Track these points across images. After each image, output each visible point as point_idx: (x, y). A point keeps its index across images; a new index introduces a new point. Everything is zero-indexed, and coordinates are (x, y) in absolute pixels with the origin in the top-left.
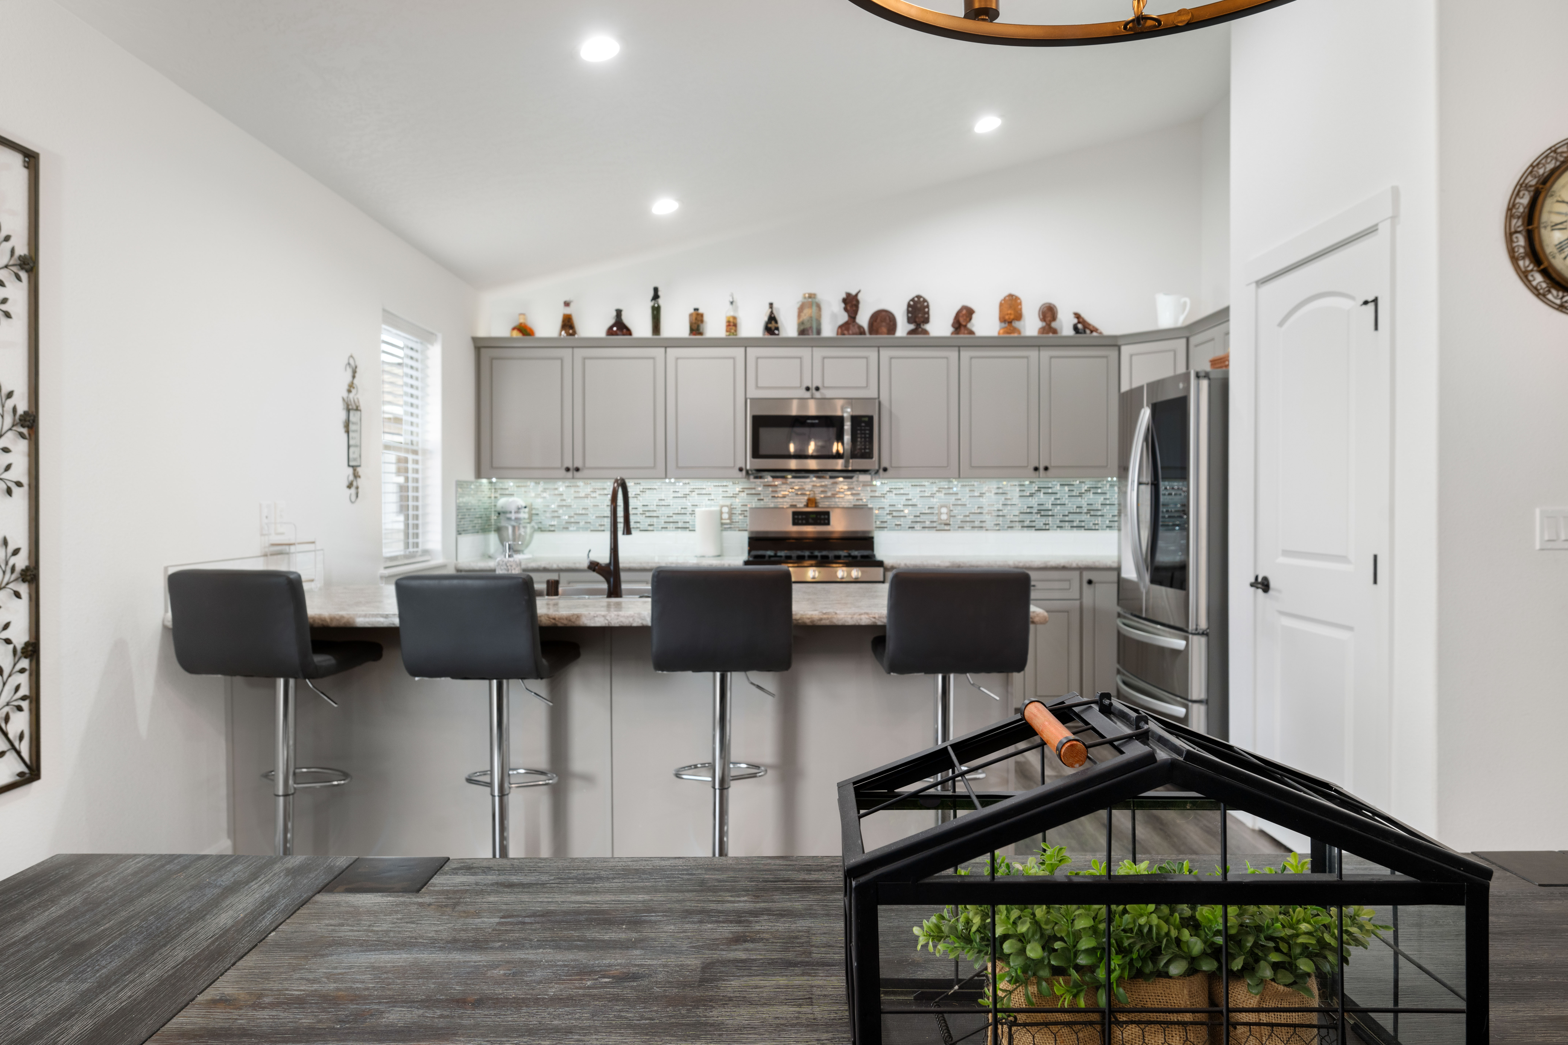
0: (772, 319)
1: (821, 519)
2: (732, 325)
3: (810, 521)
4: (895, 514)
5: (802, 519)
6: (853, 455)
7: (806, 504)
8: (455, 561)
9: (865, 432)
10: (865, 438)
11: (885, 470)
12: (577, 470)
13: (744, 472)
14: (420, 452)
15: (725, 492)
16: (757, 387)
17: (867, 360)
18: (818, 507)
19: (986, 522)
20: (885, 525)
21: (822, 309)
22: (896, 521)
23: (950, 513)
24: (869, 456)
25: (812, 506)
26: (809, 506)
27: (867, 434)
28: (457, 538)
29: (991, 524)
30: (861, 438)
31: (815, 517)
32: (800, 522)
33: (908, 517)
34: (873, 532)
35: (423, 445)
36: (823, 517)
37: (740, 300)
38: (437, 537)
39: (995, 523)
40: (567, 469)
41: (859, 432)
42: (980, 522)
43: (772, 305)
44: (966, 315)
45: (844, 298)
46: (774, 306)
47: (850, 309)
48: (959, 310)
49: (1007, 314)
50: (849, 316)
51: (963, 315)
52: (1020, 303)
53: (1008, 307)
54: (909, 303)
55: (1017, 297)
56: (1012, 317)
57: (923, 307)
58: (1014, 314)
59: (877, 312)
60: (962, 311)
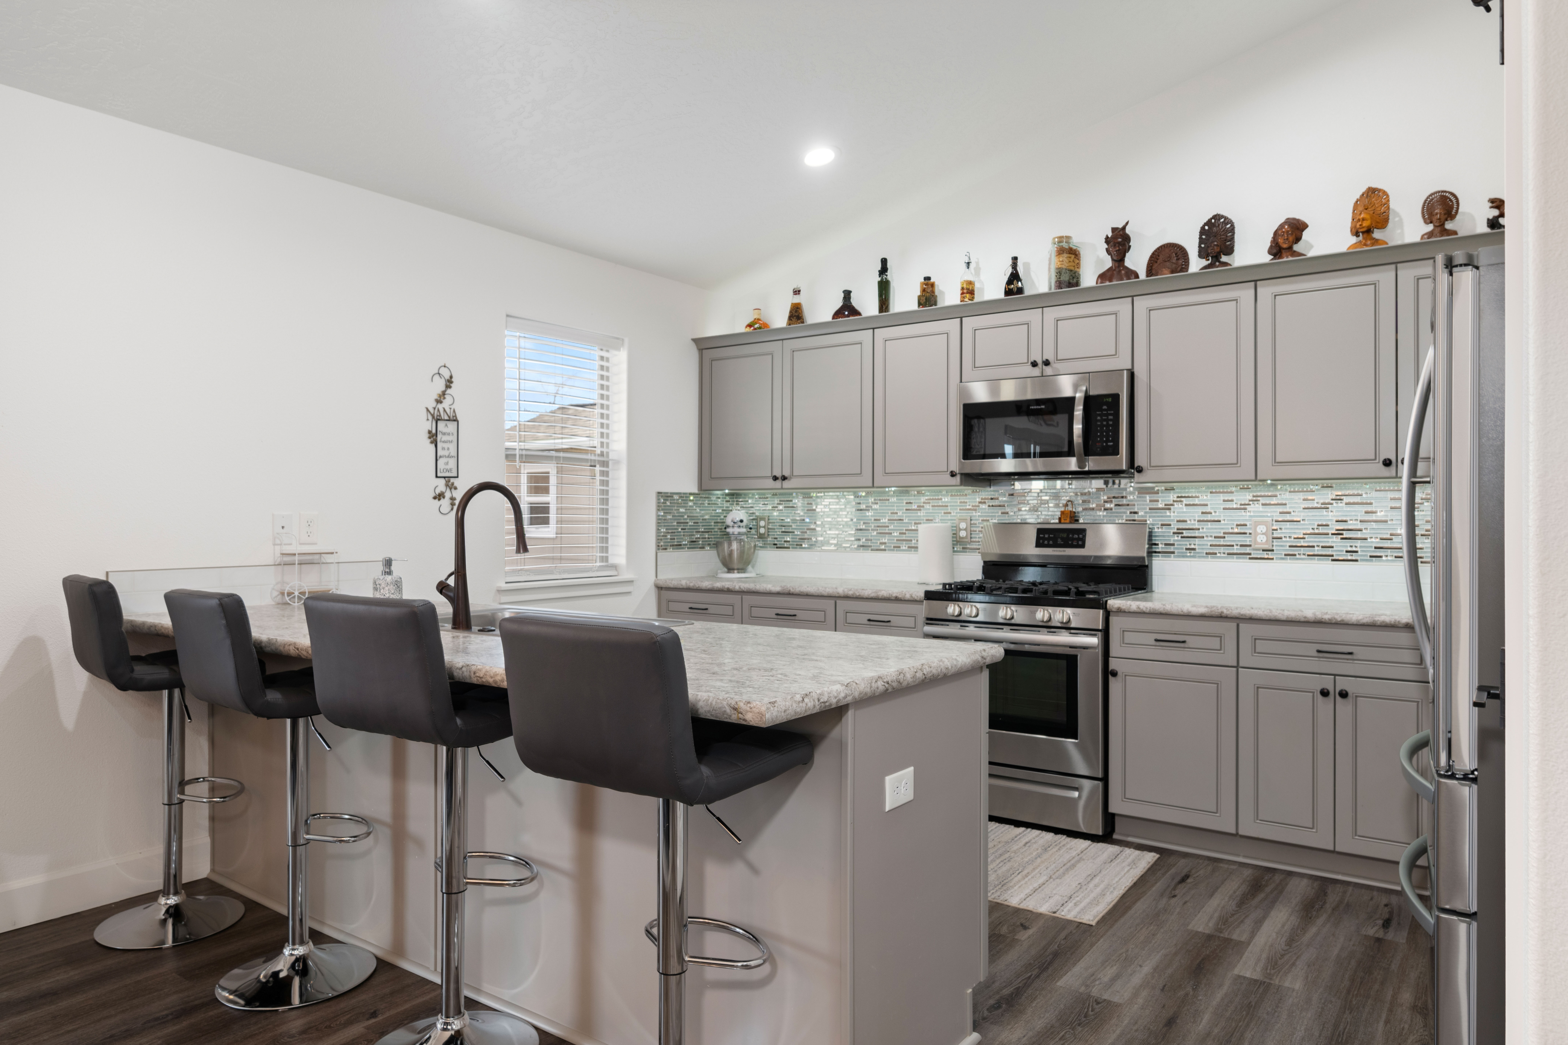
0: (1014, 277)
1: (1073, 539)
2: (968, 290)
3: (1060, 541)
4: (1186, 533)
5: (1049, 539)
6: (1088, 450)
7: (1060, 519)
8: (654, 578)
9: (1108, 417)
10: (1108, 426)
11: (1140, 470)
12: (784, 478)
13: (958, 478)
14: (610, 463)
15: (964, 502)
16: (975, 368)
17: (1116, 316)
18: (1074, 523)
19: (1332, 547)
20: (1172, 549)
21: (1081, 256)
22: (1187, 543)
23: (1273, 533)
24: (1115, 451)
25: (1066, 521)
26: (1063, 521)
27: (1111, 420)
28: (656, 553)
29: (1342, 551)
30: (1102, 426)
31: (1068, 535)
32: (1046, 542)
33: (1205, 538)
34: (1146, 559)
35: (612, 456)
36: (1079, 536)
37: (978, 259)
38: (623, 551)
39: (1349, 549)
40: (775, 478)
41: (1099, 418)
42: (1322, 547)
43: (1015, 259)
44: (1292, 232)
45: (1110, 236)
46: (1018, 261)
47: (1117, 249)
48: (1282, 226)
49: (1359, 220)
50: (1113, 260)
51: (1288, 232)
52: (1387, 199)
53: (1366, 209)
54: (1203, 228)
55: (1383, 190)
56: (1366, 224)
57: (1223, 231)
58: (1371, 218)
59: (1158, 249)
60: (1286, 227)
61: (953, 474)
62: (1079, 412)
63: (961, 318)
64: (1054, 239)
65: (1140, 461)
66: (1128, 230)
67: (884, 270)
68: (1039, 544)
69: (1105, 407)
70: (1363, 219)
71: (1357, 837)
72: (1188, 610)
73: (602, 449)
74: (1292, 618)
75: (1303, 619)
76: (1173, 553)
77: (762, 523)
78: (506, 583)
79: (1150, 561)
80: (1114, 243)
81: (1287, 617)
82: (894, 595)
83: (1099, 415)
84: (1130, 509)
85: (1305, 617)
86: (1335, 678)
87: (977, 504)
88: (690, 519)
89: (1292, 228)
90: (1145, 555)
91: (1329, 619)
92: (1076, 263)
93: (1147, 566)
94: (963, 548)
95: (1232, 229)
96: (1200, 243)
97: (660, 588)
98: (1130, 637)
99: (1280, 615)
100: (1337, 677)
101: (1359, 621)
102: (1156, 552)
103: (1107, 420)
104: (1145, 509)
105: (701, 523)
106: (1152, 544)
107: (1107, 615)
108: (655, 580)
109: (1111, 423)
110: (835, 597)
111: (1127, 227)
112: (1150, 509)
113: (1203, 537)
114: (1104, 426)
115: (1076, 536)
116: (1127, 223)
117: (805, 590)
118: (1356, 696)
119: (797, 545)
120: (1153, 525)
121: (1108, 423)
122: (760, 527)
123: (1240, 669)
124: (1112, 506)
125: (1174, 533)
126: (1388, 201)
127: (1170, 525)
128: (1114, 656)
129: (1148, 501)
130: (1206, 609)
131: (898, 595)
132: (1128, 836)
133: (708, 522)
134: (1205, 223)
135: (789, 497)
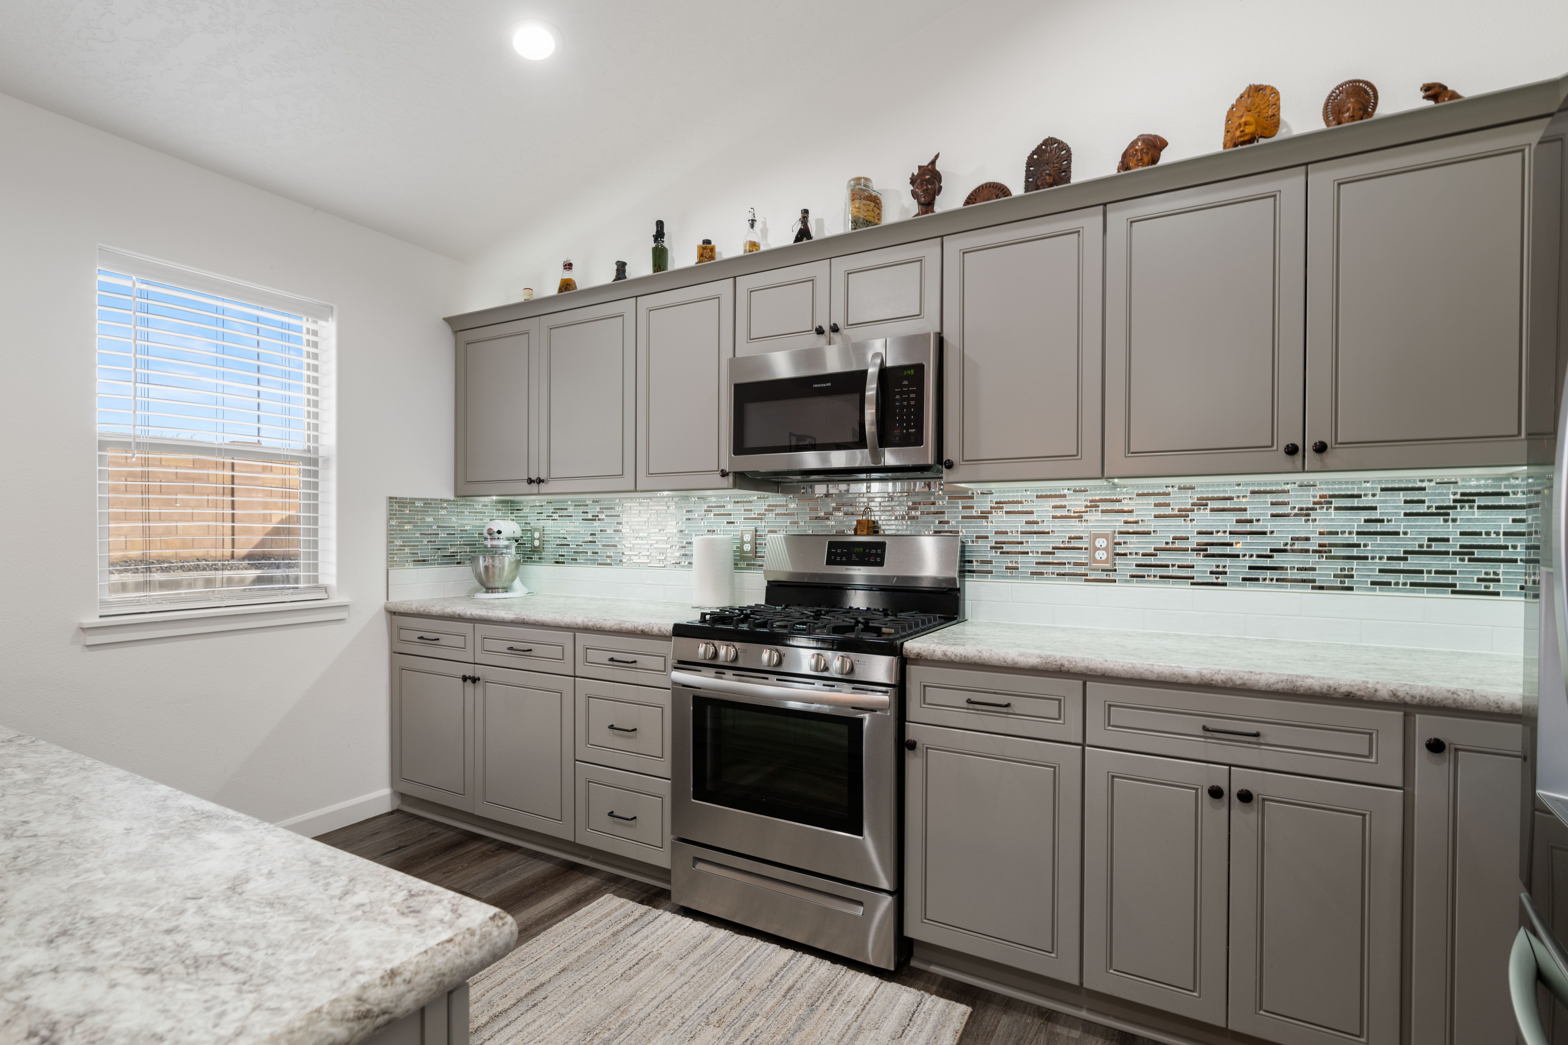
0: (804, 233)
1: (870, 555)
3: (854, 558)
4: (1006, 548)
5: (842, 555)
6: (884, 440)
7: (856, 530)
8: (384, 600)
9: (909, 396)
10: (909, 406)
11: (950, 465)
12: (540, 481)
13: (731, 478)
14: (320, 460)
15: (748, 510)
16: (750, 339)
17: (921, 264)
18: (872, 535)
19: (1193, 567)
20: (988, 567)
21: (883, 205)
22: (1008, 561)
23: (1115, 549)
24: (917, 440)
25: (862, 533)
26: (859, 532)
27: (913, 399)
28: (388, 570)
29: (1205, 572)
30: (902, 407)
31: (865, 550)
32: (838, 559)
33: (1030, 554)
34: (957, 579)
35: (322, 452)
36: (877, 551)
37: (765, 218)
38: (333, 569)
39: (1215, 569)
40: (530, 481)
41: (898, 397)
42: (1179, 567)
43: (806, 212)
44: (1148, 149)
45: (915, 174)
46: (810, 215)
47: (925, 187)
48: (1134, 143)
49: (1240, 125)
50: (920, 203)
51: (1142, 150)
52: (1276, 98)
53: (1249, 111)
54: (1030, 158)
55: (1269, 86)
56: (1249, 129)
57: (1057, 158)
58: (1257, 123)
59: (975, 191)
60: (1140, 144)
61: (724, 474)
62: (871, 390)
63: (735, 277)
64: (850, 181)
65: (951, 452)
66: (938, 167)
67: (659, 235)
68: (831, 561)
69: (905, 382)
70: (1246, 124)
71: (1262, 1012)
72: (1013, 660)
73: (309, 444)
74: (1166, 677)
75: (1181, 680)
76: (991, 572)
77: (537, 535)
78: (101, 617)
79: (963, 583)
80: (922, 180)
81: (1159, 676)
82: (640, 628)
83: (898, 393)
84: (939, 518)
85: (1186, 677)
86: (1230, 769)
87: (763, 512)
88: (441, 530)
89: (1148, 144)
90: (956, 575)
91: (1222, 681)
92: (877, 213)
93: (959, 590)
94: (747, 565)
95: (1068, 157)
96: (1027, 177)
97: (393, 613)
98: (933, 695)
99: (1148, 672)
100: (1232, 768)
101: (1269, 686)
102: (970, 571)
103: (909, 399)
104: (957, 517)
105: (459, 534)
106: (964, 561)
107: (904, 662)
108: (386, 604)
109: (913, 403)
110: (574, 628)
111: (937, 161)
112: (963, 517)
113: (1027, 553)
114: (905, 407)
115: (874, 551)
116: (937, 157)
117: (540, 619)
118: (1264, 800)
119: (572, 559)
120: (966, 537)
121: (909, 403)
122: (535, 539)
123: (1087, 748)
124: (918, 513)
125: (992, 548)
126: (1279, 99)
127: (987, 537)
128: (911, 720)
129: (961, 507)
130: (1039, 660)
131: (644, 628)
132: (931, 963)
133: (469, 534)
134: (1033, 151)
135: (564, 505)
